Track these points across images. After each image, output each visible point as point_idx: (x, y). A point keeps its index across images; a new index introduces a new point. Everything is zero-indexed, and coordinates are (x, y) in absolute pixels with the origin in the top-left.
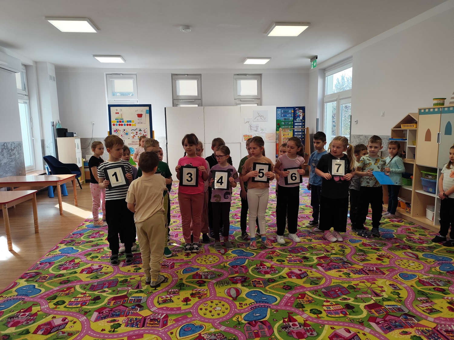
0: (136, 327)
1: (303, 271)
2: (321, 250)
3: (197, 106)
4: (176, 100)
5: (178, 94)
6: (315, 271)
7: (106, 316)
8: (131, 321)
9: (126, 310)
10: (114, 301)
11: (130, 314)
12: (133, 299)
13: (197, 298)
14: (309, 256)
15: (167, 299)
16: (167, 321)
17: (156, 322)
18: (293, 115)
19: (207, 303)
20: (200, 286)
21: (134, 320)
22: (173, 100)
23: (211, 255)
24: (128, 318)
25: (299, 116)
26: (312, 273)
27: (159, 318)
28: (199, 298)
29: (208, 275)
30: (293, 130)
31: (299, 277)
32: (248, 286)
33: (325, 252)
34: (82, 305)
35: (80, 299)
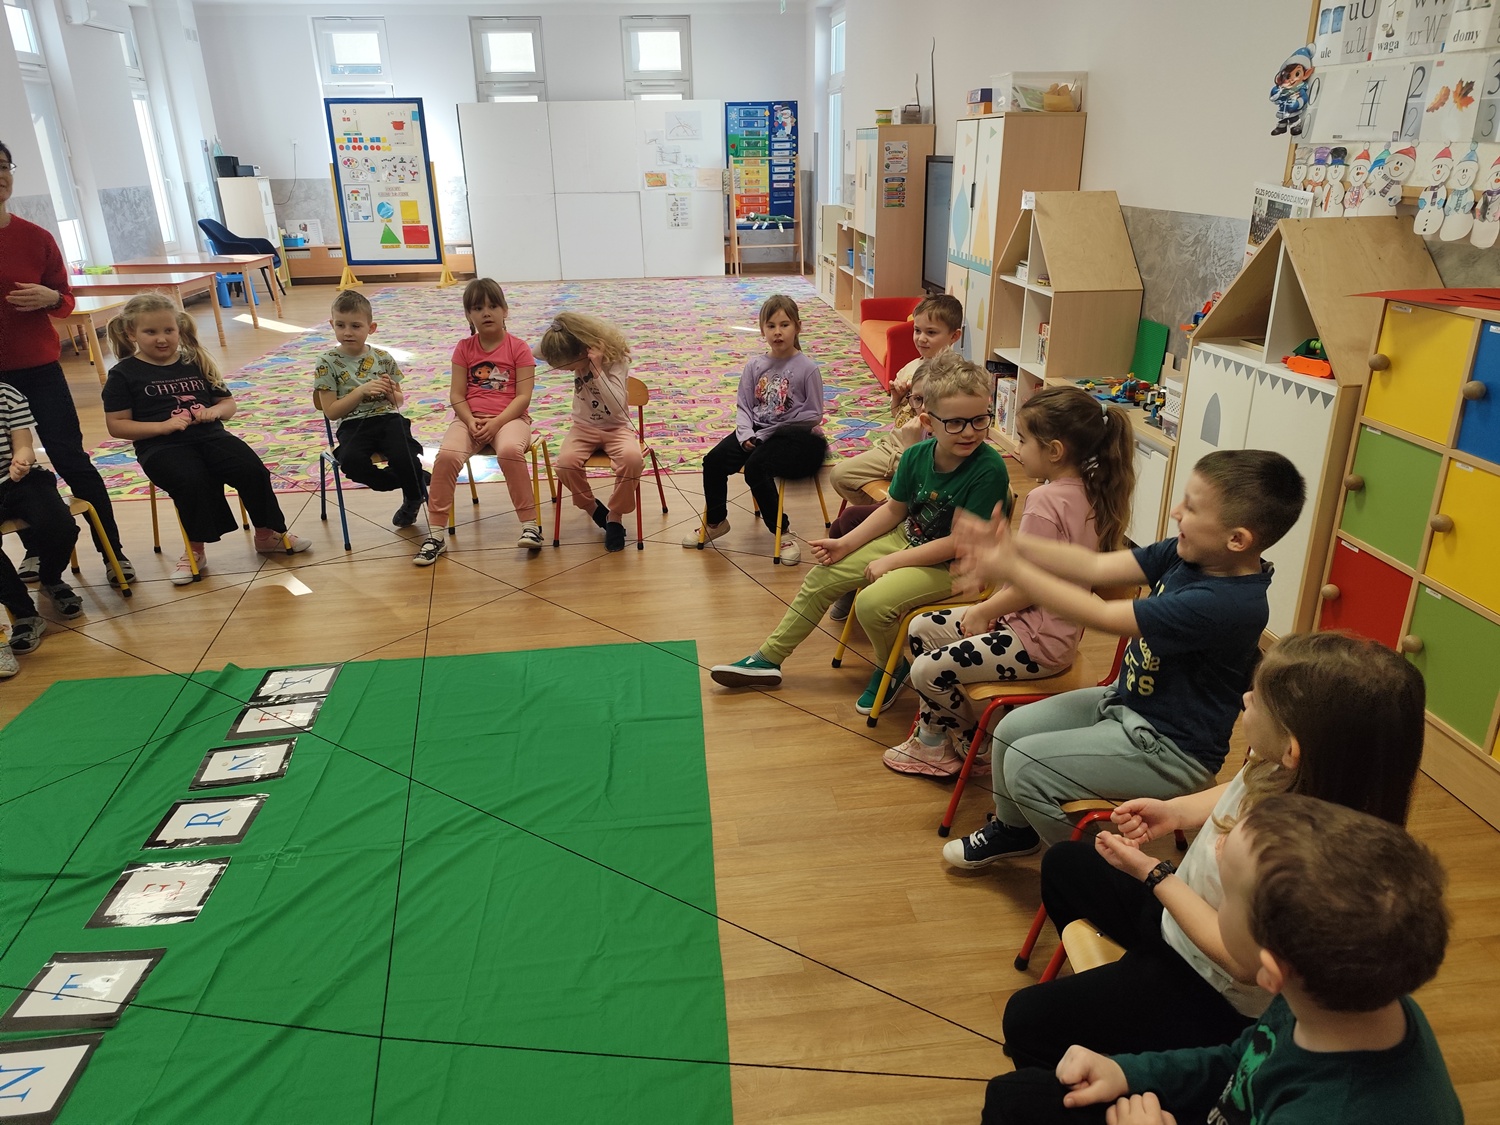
3: (534, 99)
4: (485, 84)
5: (487, 69)
18: (767, 123)
22: (478, 83)
25: (782, 126)
30: (770, 161)
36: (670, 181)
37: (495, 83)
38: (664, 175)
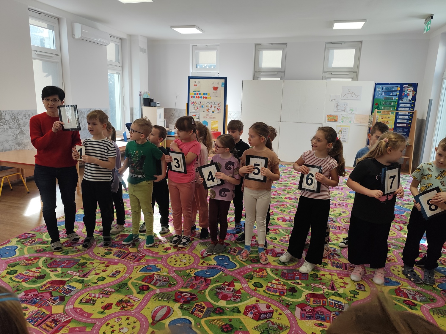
0: (33, 323)
1: (271, 309)
2: (324, 284)
3: (279, 79)
4: (257, 73)
5: (260, 66)
6: (287, 315)
7: (25, 301)
8: (36, 315)
9: (47, 299)
10: (50, 285)
11: (45, 306)
12: (67, 287)
13: (120, 308)
14: (300, 288)
15: (93, 299)
16: (63, 327)
17: (54, 325)
18: (398, 94)
19: (121, 319)
20: (138, 293)
21: (40, 314)
22: (255, 72)
23: (189, 256)
24: (39, 310)
25: (407, 95)
26: (279, 316)
27: (61, 321)
28: (123, 308)
29: (160, 281)
30: (397, 113)
31: (257, 317)
32: (186, 310)
33: (328, 289)
34: (23, 281)
35: (30, 272)
36: (339, 120)
37: (262, 72)
38: (337, 116)
